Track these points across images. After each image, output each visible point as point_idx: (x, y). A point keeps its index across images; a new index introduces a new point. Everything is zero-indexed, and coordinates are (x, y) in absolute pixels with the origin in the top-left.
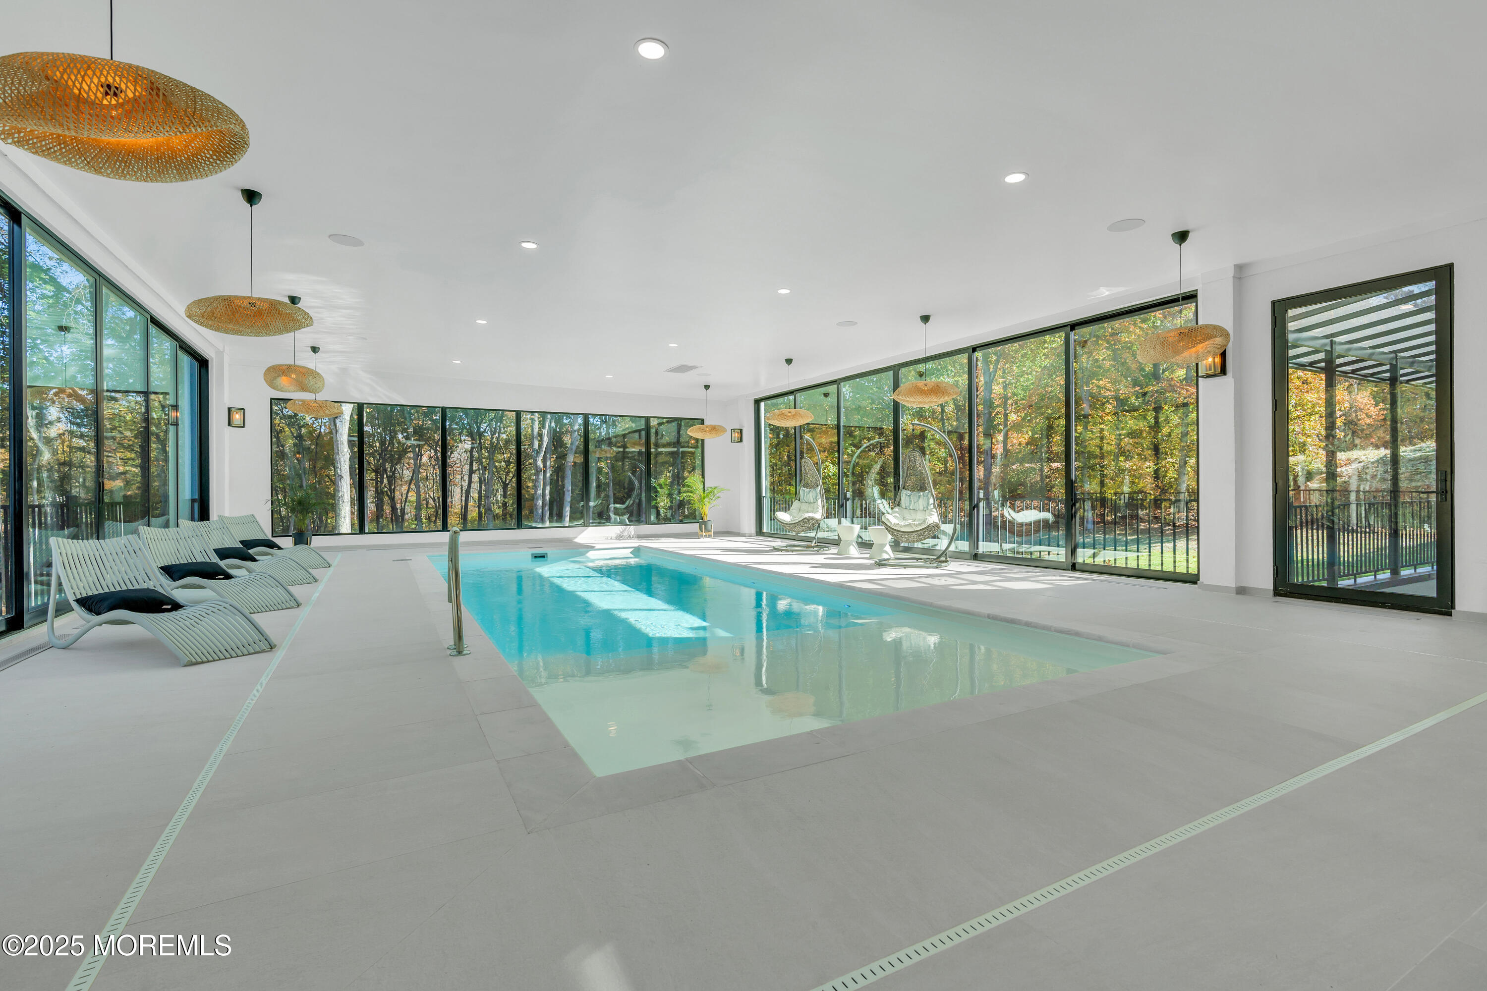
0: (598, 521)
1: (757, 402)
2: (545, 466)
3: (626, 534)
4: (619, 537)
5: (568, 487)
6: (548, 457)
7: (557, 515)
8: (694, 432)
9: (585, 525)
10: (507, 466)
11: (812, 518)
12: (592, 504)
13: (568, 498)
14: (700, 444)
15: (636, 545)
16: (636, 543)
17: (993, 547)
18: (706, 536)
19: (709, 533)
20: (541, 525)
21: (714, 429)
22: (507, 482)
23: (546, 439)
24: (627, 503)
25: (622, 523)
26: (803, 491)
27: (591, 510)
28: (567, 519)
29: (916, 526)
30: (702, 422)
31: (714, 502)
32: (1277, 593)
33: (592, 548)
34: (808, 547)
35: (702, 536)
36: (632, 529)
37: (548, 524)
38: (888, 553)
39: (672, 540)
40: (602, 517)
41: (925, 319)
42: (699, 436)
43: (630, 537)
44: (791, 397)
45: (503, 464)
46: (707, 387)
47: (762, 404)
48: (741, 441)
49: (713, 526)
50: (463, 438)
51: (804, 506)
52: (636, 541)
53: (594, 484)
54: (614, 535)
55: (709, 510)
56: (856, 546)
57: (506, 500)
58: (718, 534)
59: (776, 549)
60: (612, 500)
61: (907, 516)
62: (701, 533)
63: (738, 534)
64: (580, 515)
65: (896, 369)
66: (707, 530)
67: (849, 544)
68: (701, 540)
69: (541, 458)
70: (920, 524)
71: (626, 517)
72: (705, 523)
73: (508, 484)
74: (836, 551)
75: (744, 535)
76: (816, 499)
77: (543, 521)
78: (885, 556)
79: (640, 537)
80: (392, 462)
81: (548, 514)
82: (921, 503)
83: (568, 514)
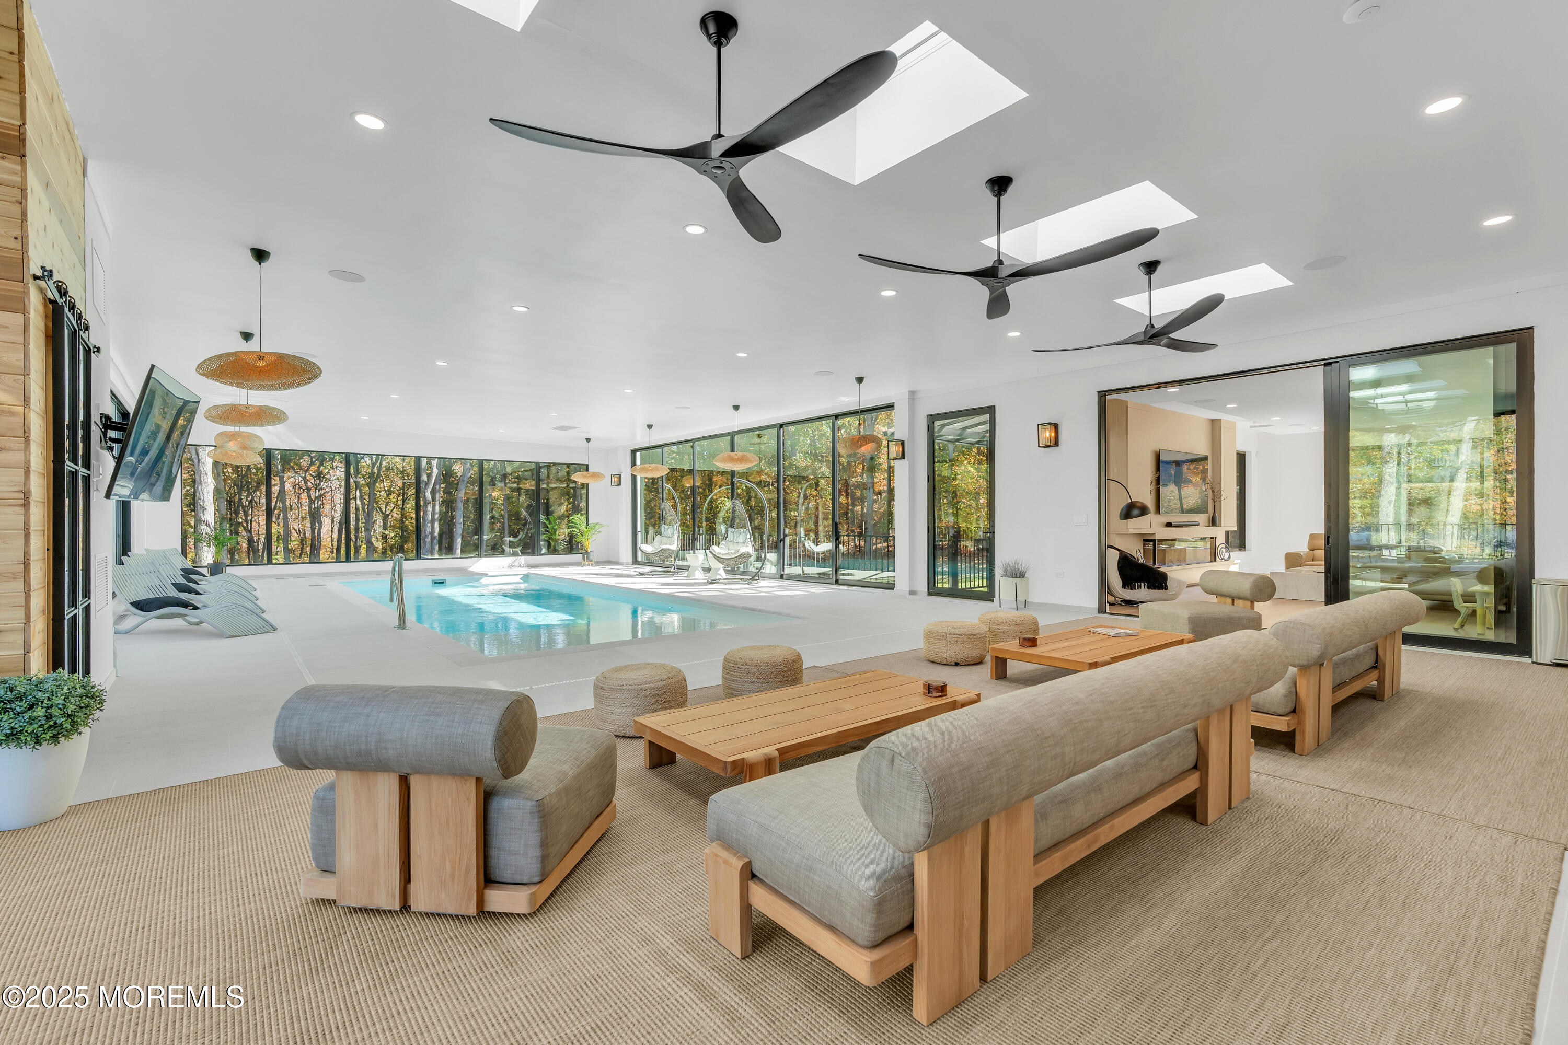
0: (491, 552)
1: (634, 452)
2: (434, 499)
3: (516, 564)
4: (511, 566)
5: (459, 520)
6: (437, 487)
7: (447, 547)
8: (578, 478)
9: (478, 556)
10: (388, 495)
11: (669, 550)
12: (485, 537)
13: (458, 530)
14: (585, 486)
15: (526, 572)
16: (525, 571)
17: (797, 570)
18: (588, 565)
19: (590, 563)
20: (430, 557)
21: (596, 476)
22: (387, 513)
23: (435, 471)
24: (519, 537)
25: (515, 554)
26: (664, 527)
27: (485, 542)
28: (459, 551)
29: (733, 554)
30: (587, 468)
31: (595, 536)
32: (929, 594)
33: (486, 575)
34: (668, 572)
35: (584, 565)
36: (522, 560)
37: (437, 556)
38: (722, 574)
39: (558, 568)
40: (496, 549)
41: (736, 408)
42: (585, 481)
43: (520, 566)
44: (660, 450)
45: (383, 493)
46: (588, 440)
47: (638, 454)
48: (619, 484)
49: (595, 556)
50: (335, 464)
51: (664, 540)
52: (526, 569)
53: (487, 517)
54: (506, 565)
55: (591, 542)
56: (701, 570)
57: (387, 532)
58: (598, 563)
59: (641, 574)
60: (506, 532)
61: (731, 547)
62: (583, 562)
63: (617, 563)
64: (473, 548)
65: (732, 435)
66: (589, 560)
67: (696, 568)
68: (584, 568)
69: (429, 490)
70: (735, 553)
71: (518, 550)
72: (587, 554)
73: (388, 515)
74: (686, 575)
75: (622, 564)
76: (673, 534)
77: (432, 554)
78: (718, 577)
79: (529, 566)
80: (248, 490)
81: (437, 547)
82: (741, 538)
83: (459, 546)
